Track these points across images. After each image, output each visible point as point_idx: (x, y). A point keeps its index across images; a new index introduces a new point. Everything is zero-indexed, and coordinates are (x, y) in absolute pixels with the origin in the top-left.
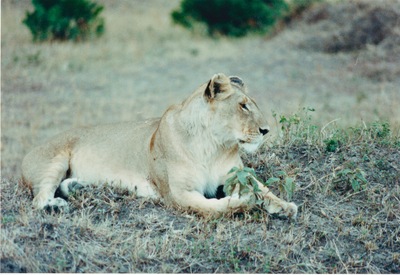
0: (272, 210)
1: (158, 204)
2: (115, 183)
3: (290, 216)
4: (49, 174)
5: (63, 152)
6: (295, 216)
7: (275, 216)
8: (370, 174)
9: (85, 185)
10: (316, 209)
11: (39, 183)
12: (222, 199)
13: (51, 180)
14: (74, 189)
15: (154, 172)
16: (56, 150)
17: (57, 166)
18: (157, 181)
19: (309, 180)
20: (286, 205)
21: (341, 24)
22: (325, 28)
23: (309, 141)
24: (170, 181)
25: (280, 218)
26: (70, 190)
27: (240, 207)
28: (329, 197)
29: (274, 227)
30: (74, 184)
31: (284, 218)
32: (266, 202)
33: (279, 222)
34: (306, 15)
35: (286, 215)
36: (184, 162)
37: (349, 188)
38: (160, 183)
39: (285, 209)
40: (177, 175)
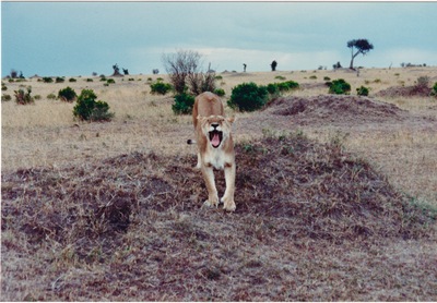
8: (295, 148)
10: (275, 161)
21: (289, 105)
28: (280, 156)
34: (275, 102)
37: (287, 153)
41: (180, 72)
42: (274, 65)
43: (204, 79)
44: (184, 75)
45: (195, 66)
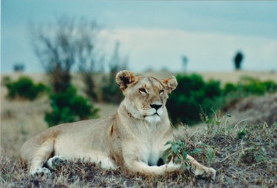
0: (197, 173)
1: (116, 173)
2: (86, 159)
3: (210, 177)
4: (39, 154)
5: (49, 140)
6: (214, 178)
7: (199, 177)
8: (269, 153)
9: (64, 160)
10: (229, 174)
11: (31, 160)
12: (161, 166)
13: (40, 158)
14: (56, 163)
15: (113, 150)
16: (44, 138)
17: (45, 149)
18: (115, 157)
19: (225, 156)
20: (207, 169)
21: (263, 112)
22: (251, 114)
23: (226, 133)
24: (124, 154)
25: (203, 179)
26: (53, 164)
27: (175, 172)
28: (239, 166)
29: (199, 184)
30: (56, 160)
31: (206, 178)
32: (193, 167)
33: (203, 181)
34: (238, 106)
35: (208, 176)
36: (132, 139)
37: (253, 161)
38: (117, 158)
39: (207, 171)
40: (128, 149)
41: (63, 56)
42: (238, 59)
43: (107, 70)
44: (69, 62)
45: (90, 47)
